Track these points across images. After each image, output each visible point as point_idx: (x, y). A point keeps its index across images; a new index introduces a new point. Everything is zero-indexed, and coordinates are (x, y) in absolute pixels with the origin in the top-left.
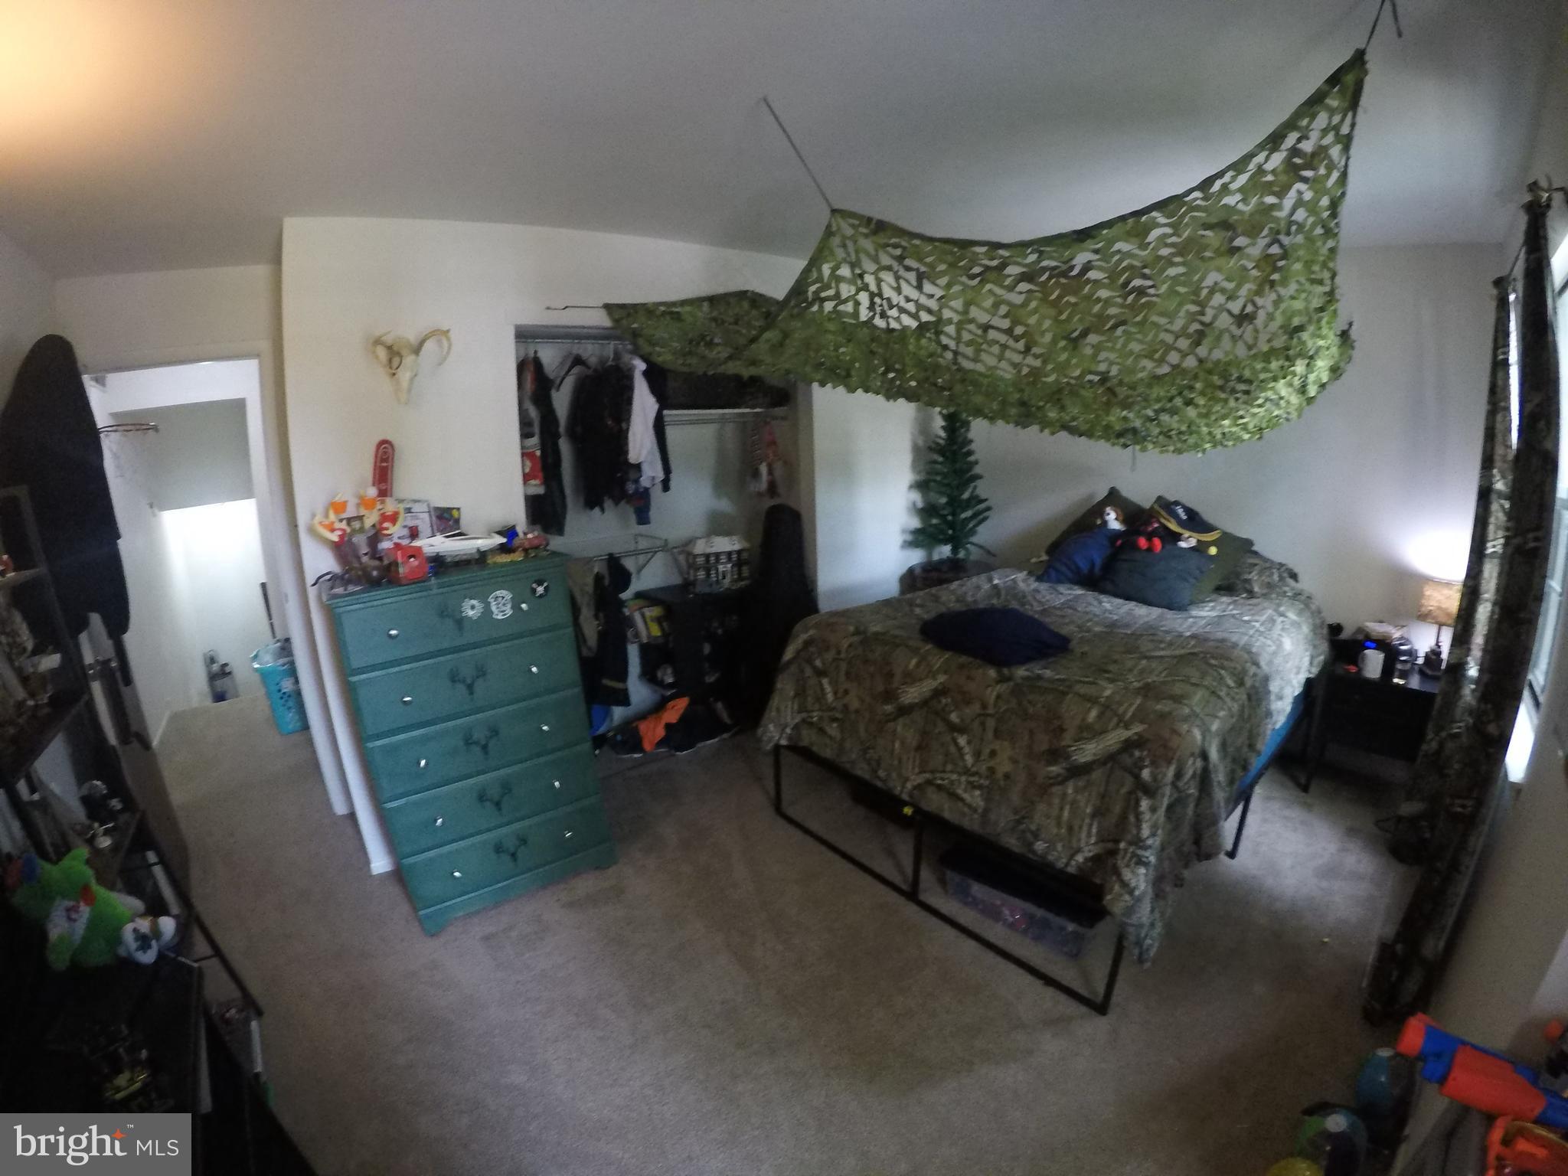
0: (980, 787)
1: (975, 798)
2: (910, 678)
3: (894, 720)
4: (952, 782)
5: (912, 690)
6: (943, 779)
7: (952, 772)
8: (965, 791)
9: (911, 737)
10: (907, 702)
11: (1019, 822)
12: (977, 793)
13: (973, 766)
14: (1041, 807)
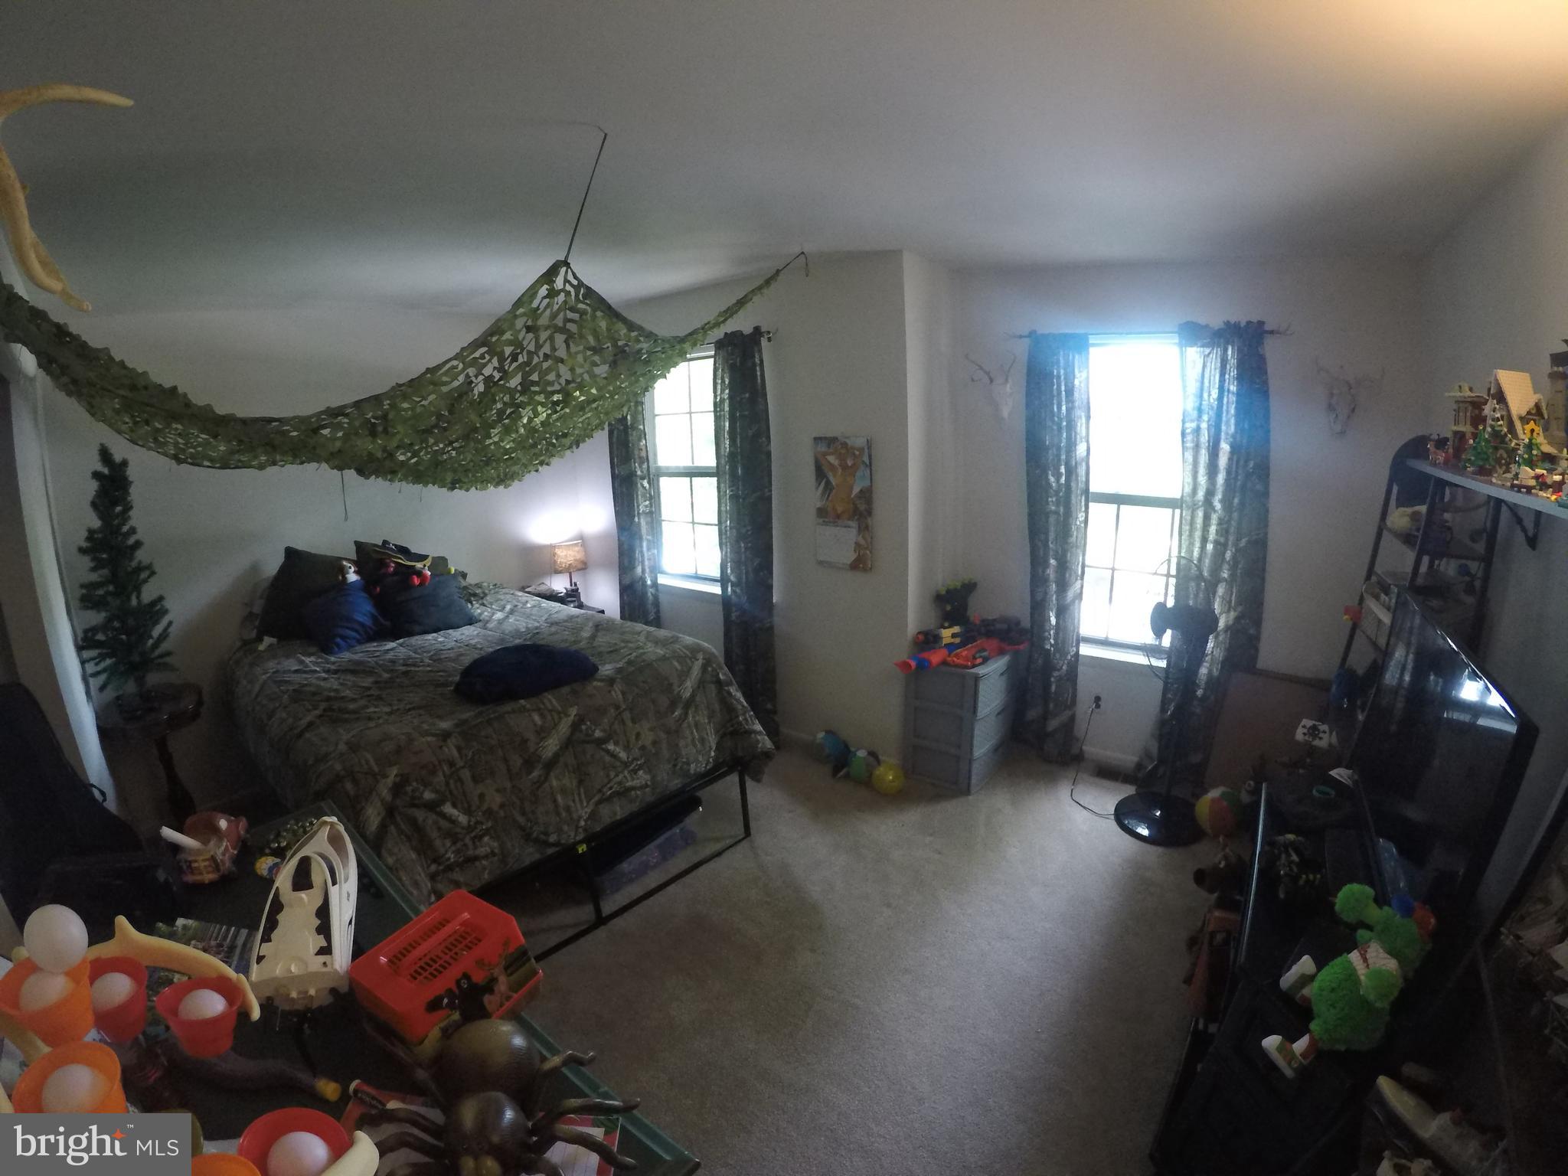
0: (640, 767)
1: (643, 777)
2: (542, 733)
3: (546, 779)
4: (620, 783)
5: (551, 741)
6: (611, 788)
7: (617, 775)
8: (633, 779)
9: (569, 781)
10: (550, 754)
11: (675, 766)
12: (641, 773)
13: (628, 758)
14: (682, 743)
